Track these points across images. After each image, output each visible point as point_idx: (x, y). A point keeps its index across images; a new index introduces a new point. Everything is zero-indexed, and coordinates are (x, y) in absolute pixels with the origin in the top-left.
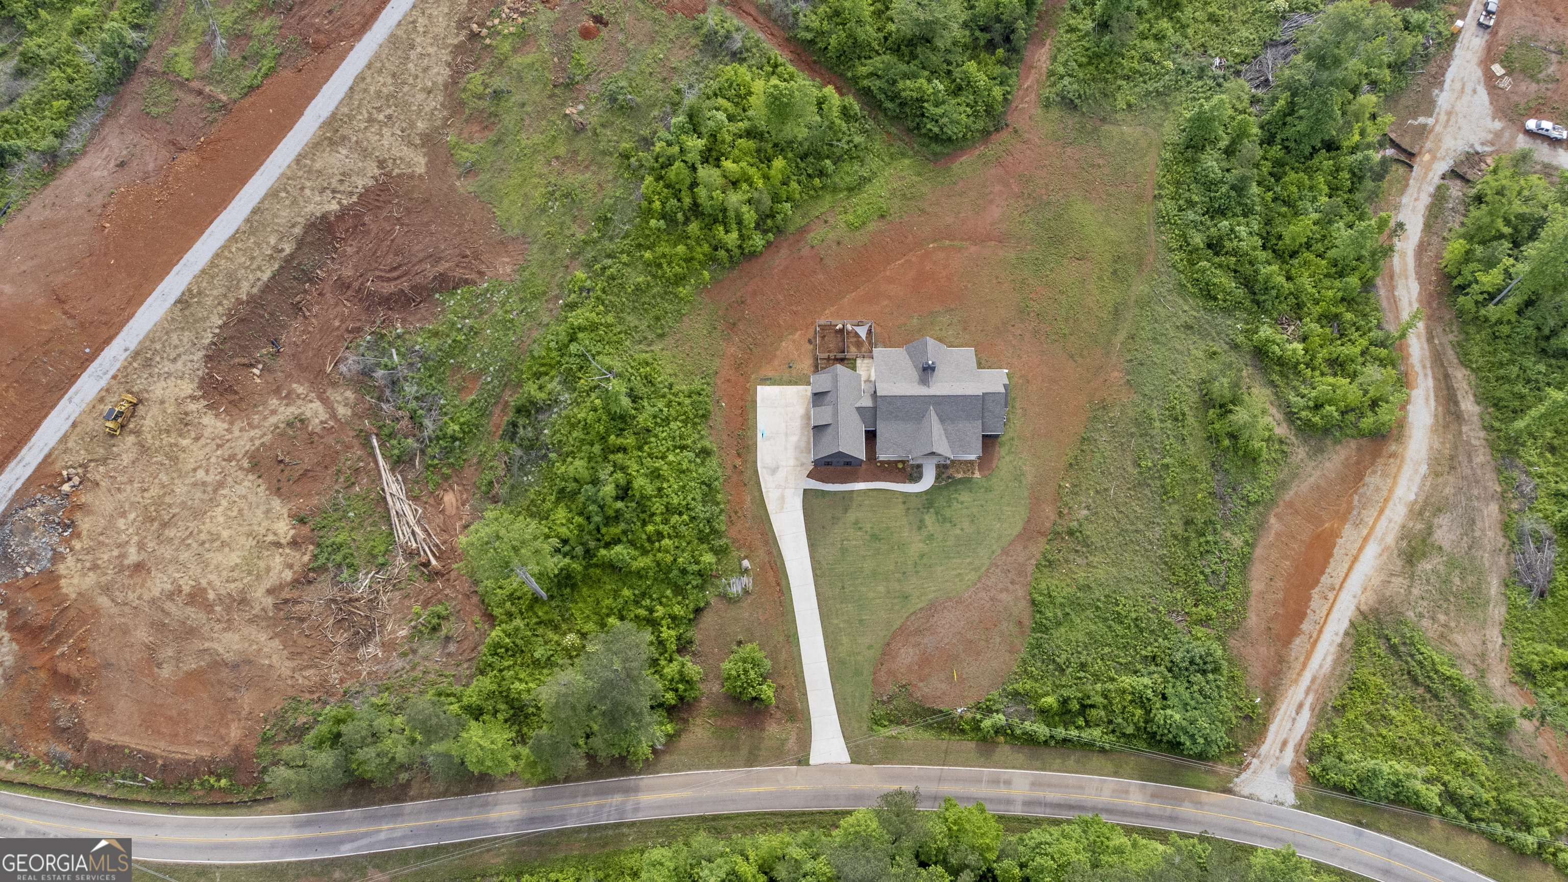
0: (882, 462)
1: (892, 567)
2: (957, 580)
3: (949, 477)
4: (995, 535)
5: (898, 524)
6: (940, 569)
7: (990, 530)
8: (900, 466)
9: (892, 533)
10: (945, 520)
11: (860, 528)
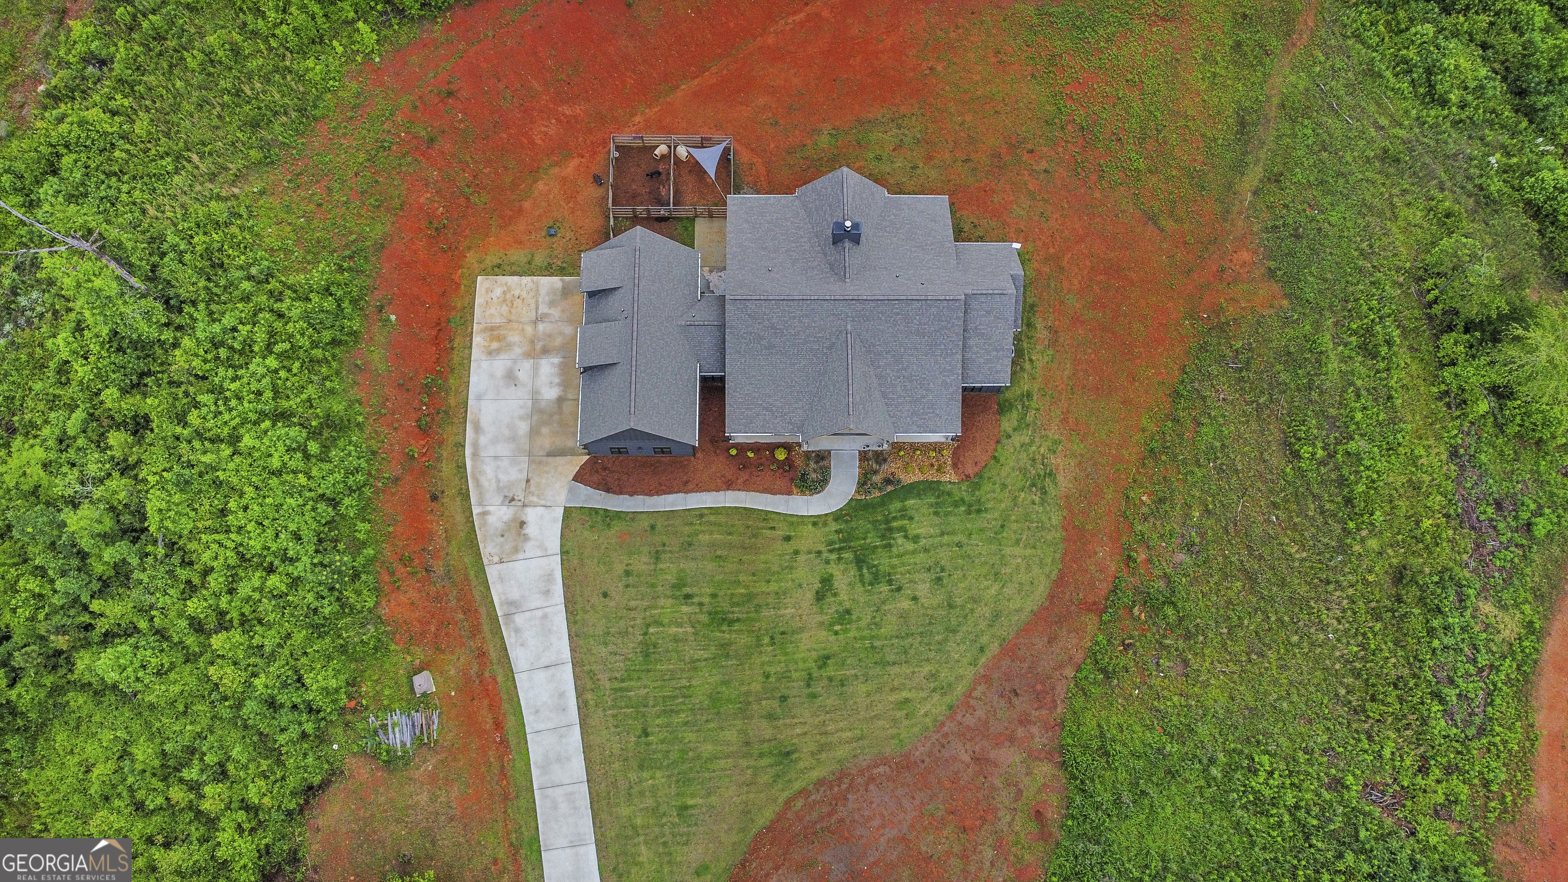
0: (742, 448)
1: (756, 687)
2: (899, 714)
3: (888, 481)
4: (987, 611)
5: (773, 587)
6: (863, 688)
7: (975, 600)
8: (781, 455)
9: (758, 608)
10: (876, 579)
11: (688, 597)
